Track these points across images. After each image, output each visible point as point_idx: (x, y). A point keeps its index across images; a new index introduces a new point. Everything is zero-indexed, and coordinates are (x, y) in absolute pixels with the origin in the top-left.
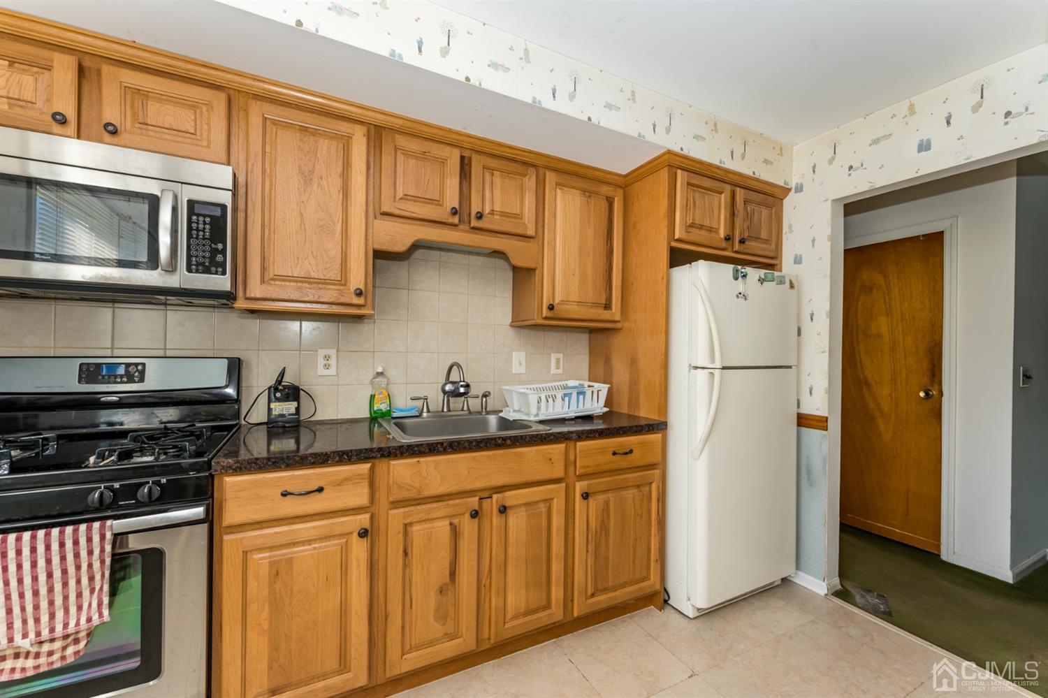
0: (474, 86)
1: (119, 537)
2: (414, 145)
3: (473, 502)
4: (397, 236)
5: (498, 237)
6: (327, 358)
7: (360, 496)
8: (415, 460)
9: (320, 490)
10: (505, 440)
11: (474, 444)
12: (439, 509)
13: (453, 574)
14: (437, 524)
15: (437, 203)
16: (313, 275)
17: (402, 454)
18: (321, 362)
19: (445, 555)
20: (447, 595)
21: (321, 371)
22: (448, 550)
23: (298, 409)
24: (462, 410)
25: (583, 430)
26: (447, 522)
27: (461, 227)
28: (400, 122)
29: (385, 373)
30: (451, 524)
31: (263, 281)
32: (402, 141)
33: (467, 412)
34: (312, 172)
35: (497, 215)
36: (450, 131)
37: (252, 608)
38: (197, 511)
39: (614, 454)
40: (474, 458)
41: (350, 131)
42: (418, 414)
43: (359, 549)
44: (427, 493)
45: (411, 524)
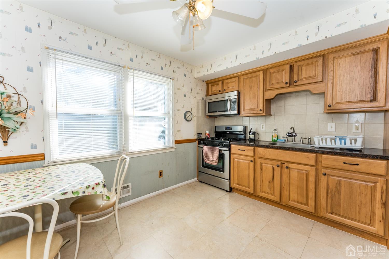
0: (278, 53)
1: (220, 150)
2: (274, 70)
3: (279, 163)
4: (271, 95)
5: (305, 86)
6: (263, 126)
7: (252, 154)
8: (263, 149)
9: (244, 150)
10: (289, 148)
11: (279, 148)
12: (269, 162)
13: (273, 179)
14: (269, 165)
15: (282, 82)
16: (252, 108)
17: (260, 147)
18: (261, 127)
19: (271, 174)
20: (271, 183)
21: (261, 129)
22: (271, 172)
23: (255, 137)
24: (300, 142)
25: (325, 151)
26: (271, 166)
27: (291, 86)
28: (271, 65)
29: (277, 130)
30: (272, 167)
31: (244, 111)
32: (271, 70)
33: (301, 143)
34: (252, 86)
35: (304, 79)
36: (285, 61)
37: (235, 168)
38: (227, 149)
39: (344, 163)
40: (279, 151)
41: (259, 73)
42: (284, 142)
43: (252, 164)
44: (266, 157)
45: (263, 163)
